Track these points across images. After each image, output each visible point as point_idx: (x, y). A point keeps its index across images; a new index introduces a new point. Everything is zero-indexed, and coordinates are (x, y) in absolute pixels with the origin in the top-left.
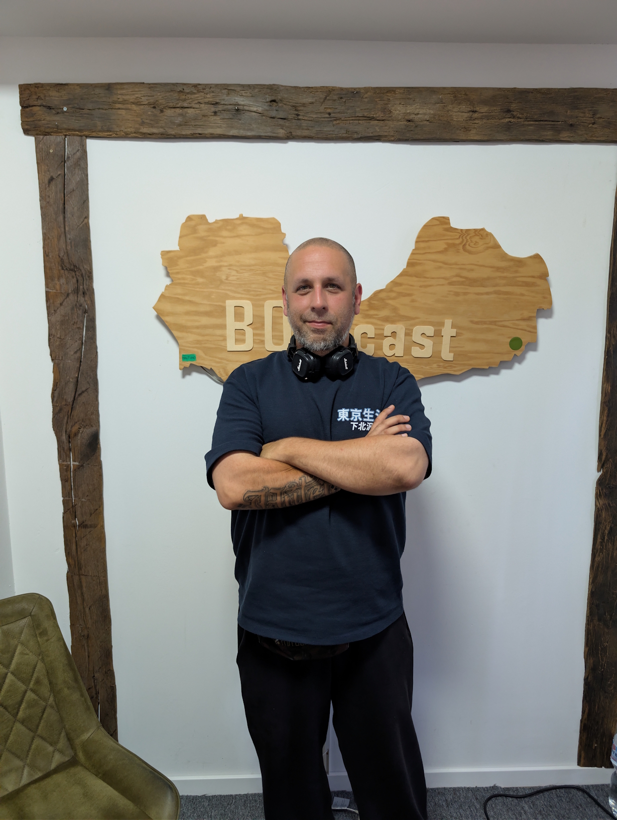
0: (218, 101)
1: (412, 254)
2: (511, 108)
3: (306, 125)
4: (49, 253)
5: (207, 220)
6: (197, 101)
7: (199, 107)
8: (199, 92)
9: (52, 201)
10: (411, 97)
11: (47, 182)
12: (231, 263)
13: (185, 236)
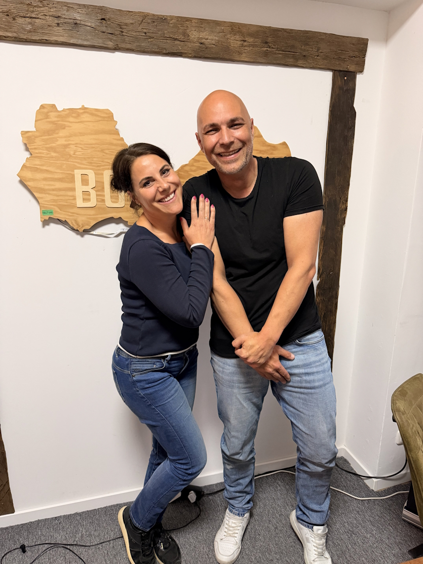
0: (60, 15)
2: (268, 41)
3: (128, 40)
5: (56, 108)
6: (42, 14)
7: (44, 18)
8: (44, 6)
12: (77, 142)
13: (40, 120)
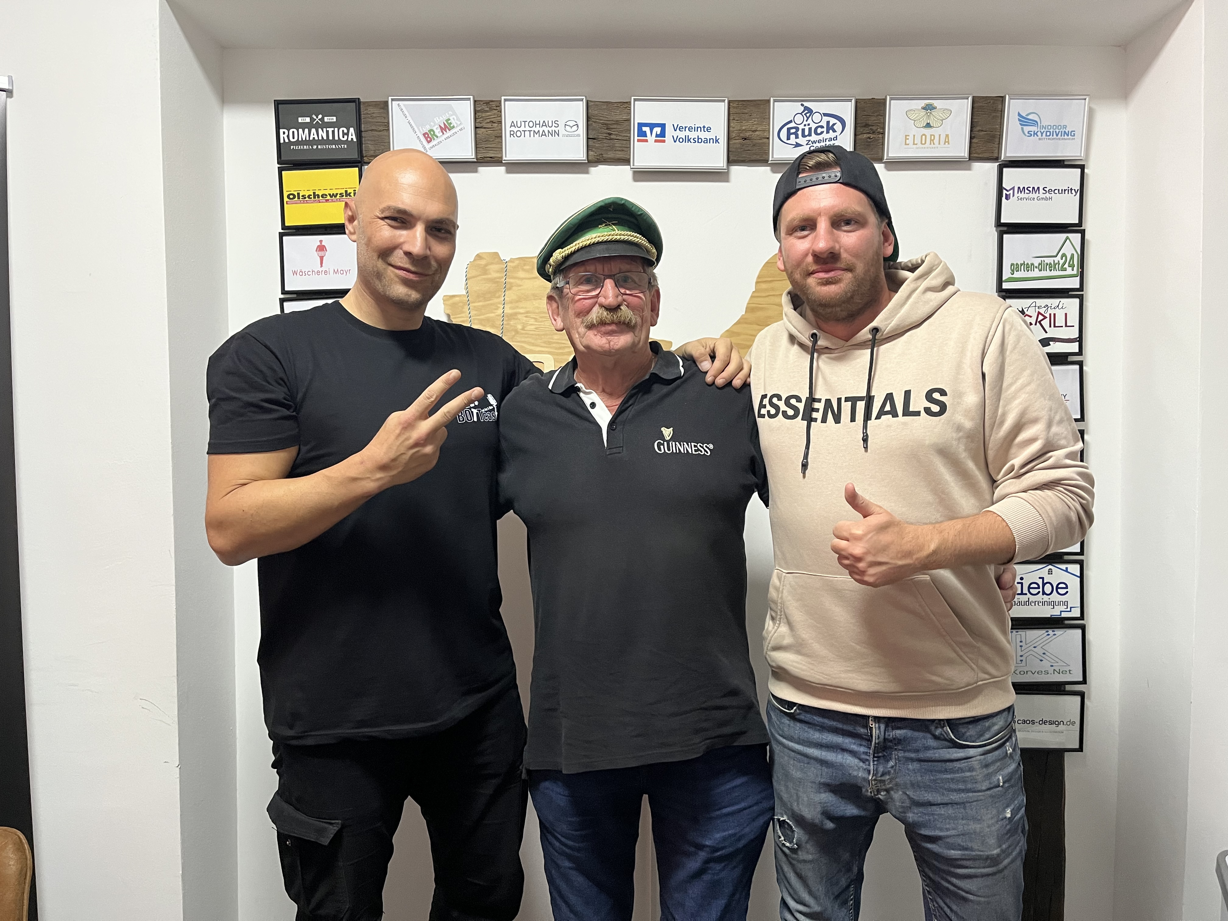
1: (752, 297)
2: (870, 123)
3: (620, 145)
5: (500, 258)
6: (488, 120)
7: (491, 127)
8: (491, 109)
10: (746, 111)
12: (528, 310)
13: (474, 277)
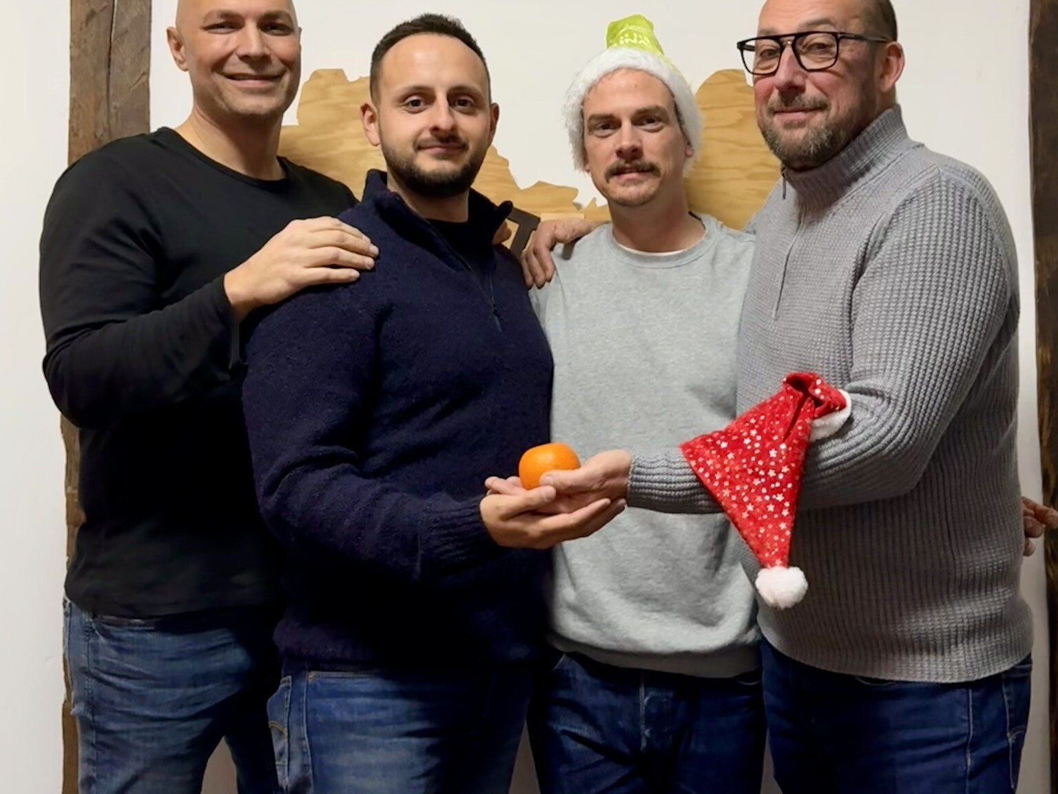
4: (78, 130)
5: (345, 77)
9: (90, 50)
11: (84, 18)
13: (309, 102)
